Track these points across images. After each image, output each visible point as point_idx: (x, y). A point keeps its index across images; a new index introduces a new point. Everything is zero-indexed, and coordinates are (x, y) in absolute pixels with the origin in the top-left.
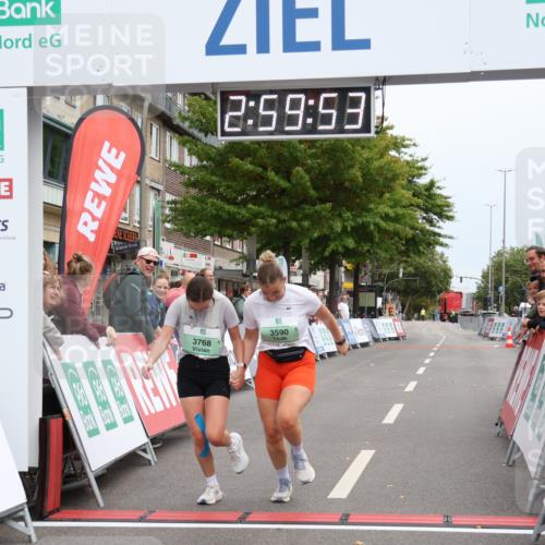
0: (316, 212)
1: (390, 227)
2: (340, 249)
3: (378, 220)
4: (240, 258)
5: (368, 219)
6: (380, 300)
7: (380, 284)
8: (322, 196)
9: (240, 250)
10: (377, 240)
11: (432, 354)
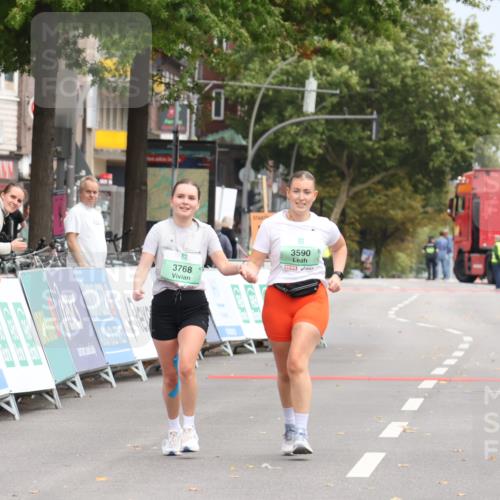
11: (413, 404)
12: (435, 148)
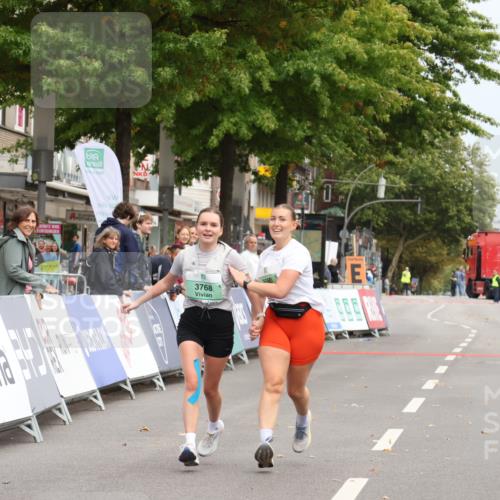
0: (191, 47)
1: (357, 83)
2: (245, 132)
3: (331, 67)
4: (19, 145)
5: (310, 65)
6: (332, 249)
7: (337, 212)
8: (204, 10)
9: (21, 130)
10: (325, 113)
11: (442, 369)
12: (451, 218)
